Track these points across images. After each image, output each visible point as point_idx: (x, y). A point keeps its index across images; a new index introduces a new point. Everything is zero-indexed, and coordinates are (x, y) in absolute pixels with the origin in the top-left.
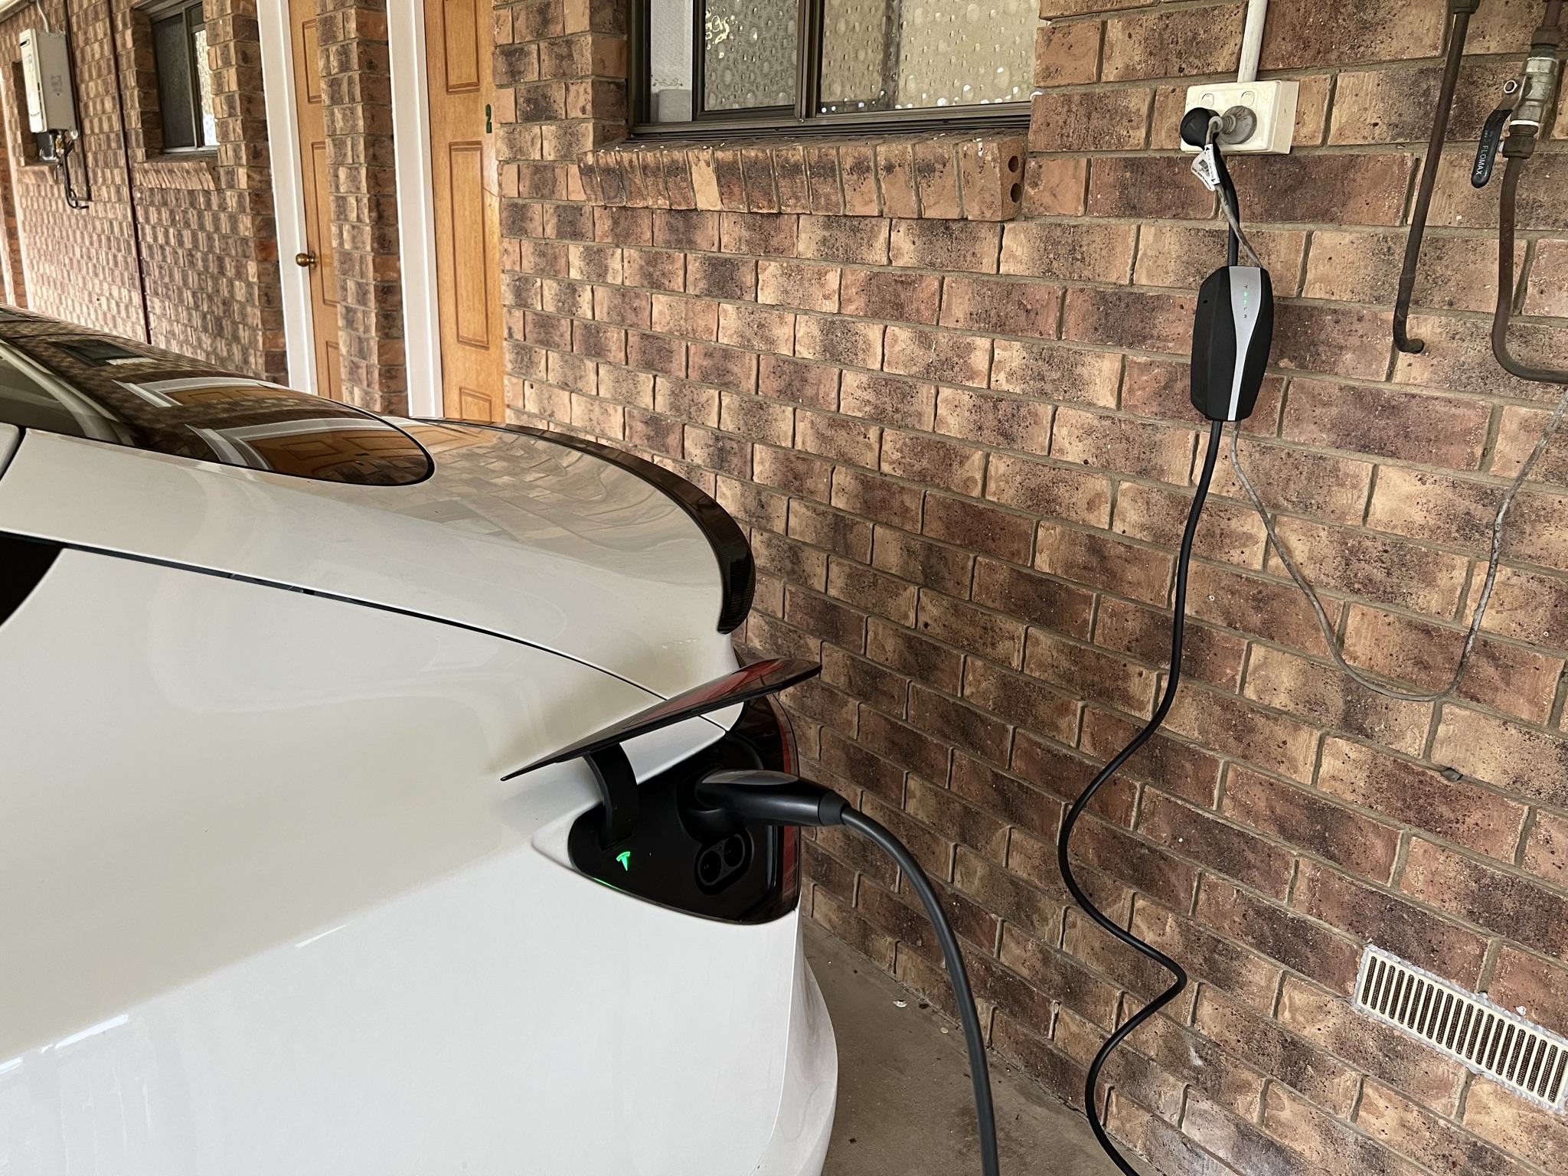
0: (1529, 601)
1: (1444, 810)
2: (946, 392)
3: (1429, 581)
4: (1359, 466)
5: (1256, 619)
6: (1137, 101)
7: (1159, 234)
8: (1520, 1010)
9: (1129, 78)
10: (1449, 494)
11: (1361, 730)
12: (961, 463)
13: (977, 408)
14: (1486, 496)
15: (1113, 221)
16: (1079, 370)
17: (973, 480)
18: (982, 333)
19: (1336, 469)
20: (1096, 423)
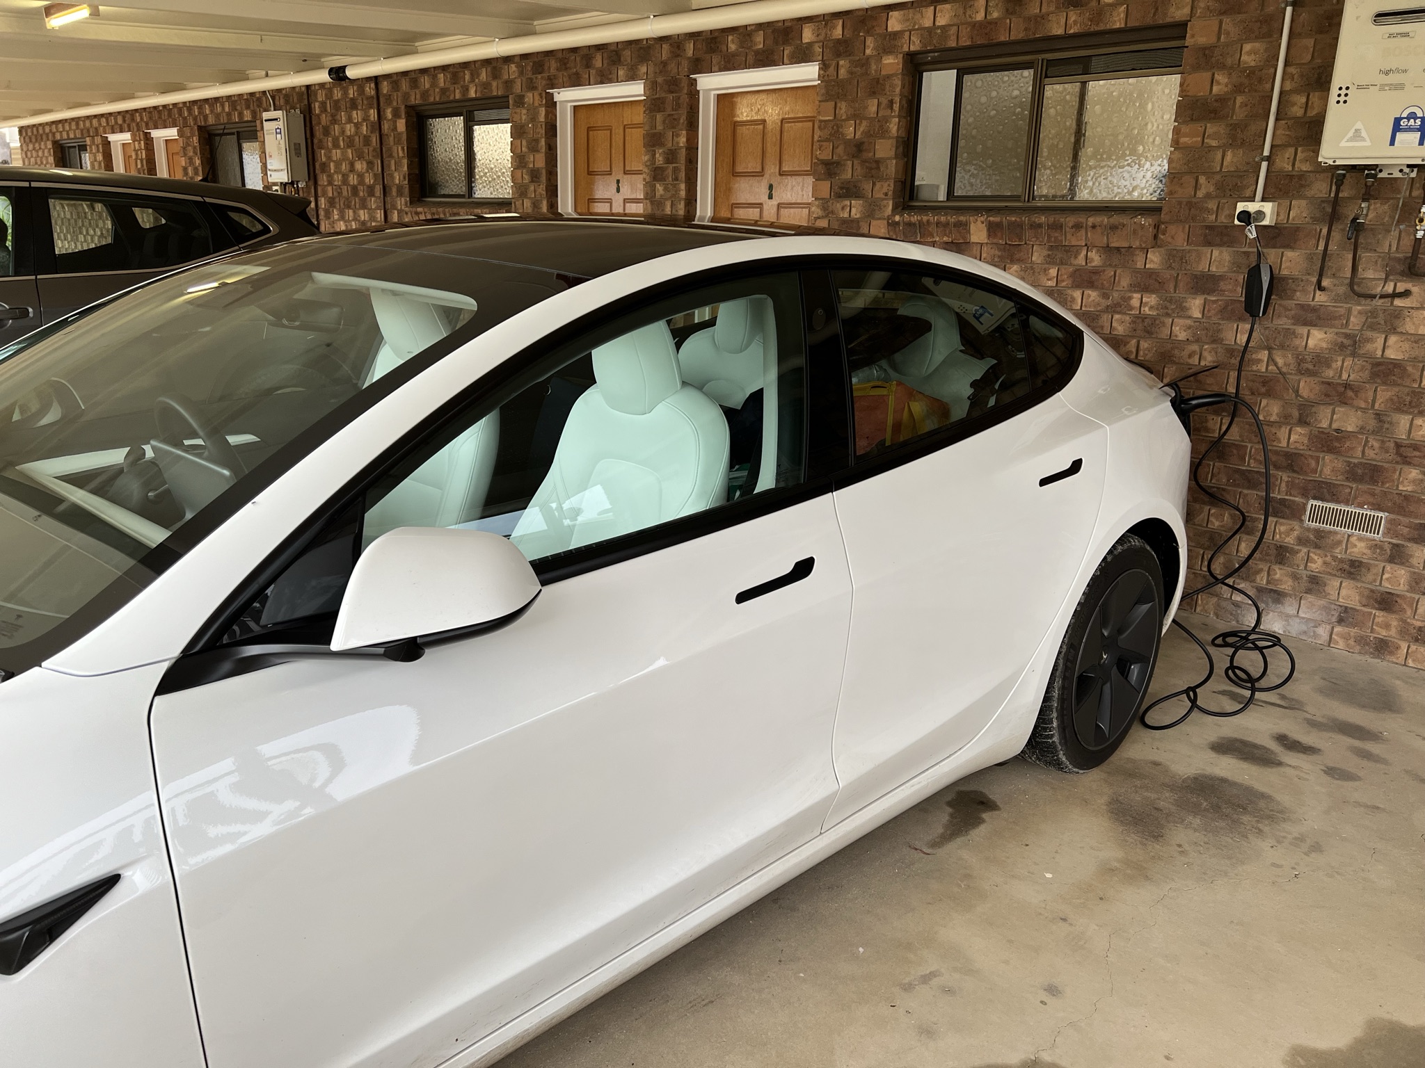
0: (1362, 369)
1: (1337, 445)
2: (1117, 316)
3: (1329, 366)
4: (1303, 330)
5: (1263, 390)
6: (1212, 205)
7: (1221, 253)
8: (1365, 507)
9: (1208, 196)
10: (1335, 337)
11: (1306, 423)
12: (1125, 345)
13: (1134, 322)
14: (1347, 336)
15: (1199, 248)
16: (1184, 304)
17: (1131, 352)
18: (1135, 292)
19: (1294, 333)
20: (1193, 324)
